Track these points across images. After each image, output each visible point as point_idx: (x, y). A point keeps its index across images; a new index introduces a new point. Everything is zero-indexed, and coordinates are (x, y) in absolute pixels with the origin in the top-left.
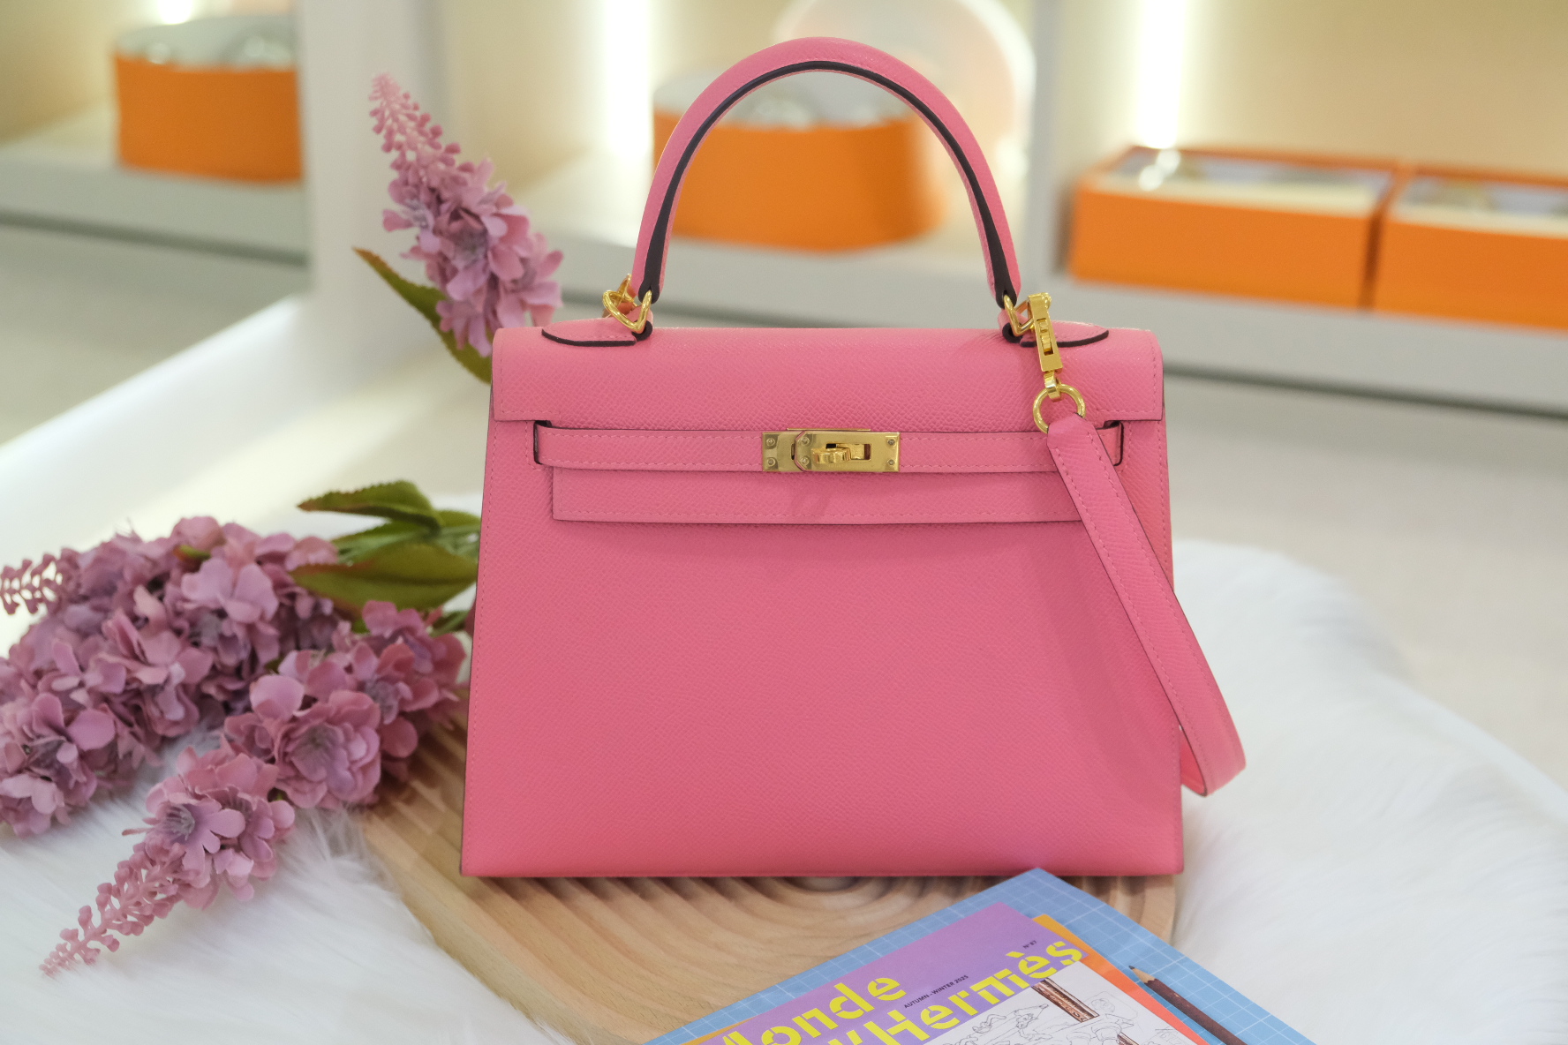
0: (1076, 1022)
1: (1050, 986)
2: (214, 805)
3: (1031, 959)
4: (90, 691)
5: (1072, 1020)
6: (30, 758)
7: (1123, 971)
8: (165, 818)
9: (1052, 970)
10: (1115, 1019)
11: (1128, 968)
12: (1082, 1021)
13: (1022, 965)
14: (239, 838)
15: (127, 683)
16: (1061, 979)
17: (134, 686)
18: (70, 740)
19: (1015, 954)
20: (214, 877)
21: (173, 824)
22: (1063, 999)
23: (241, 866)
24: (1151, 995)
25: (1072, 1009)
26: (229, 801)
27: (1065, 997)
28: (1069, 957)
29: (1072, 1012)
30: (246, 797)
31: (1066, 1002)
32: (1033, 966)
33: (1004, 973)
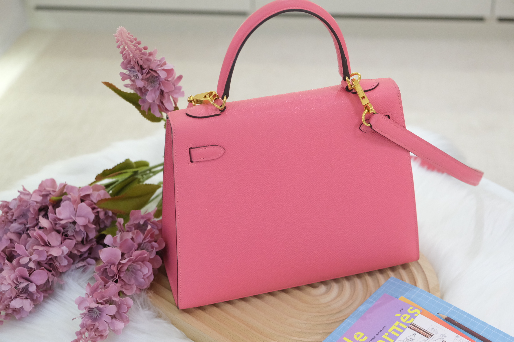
0: (427, 339)
1: (414, 326)
3: (404, 315)
4: (34, 262)
5: (426, 338)
6: (18, 291)
7: (436, 315)
9: (412, 319)
10: (439, 335)
11: (437, 314)
12: (429, 338)
13: (402, 319)
14: (115, 314)
16: (417, 322)
17: (50, 257)
18: (32, 282)
19: (398, 315)
22: (420, 330)
24: (448, 323)
25: (424, 334)
27: (420, 329)
28: (416, 313)
29: (425, 335)
31: (421, 331)
32: (405, 318)
33: (397, 323)
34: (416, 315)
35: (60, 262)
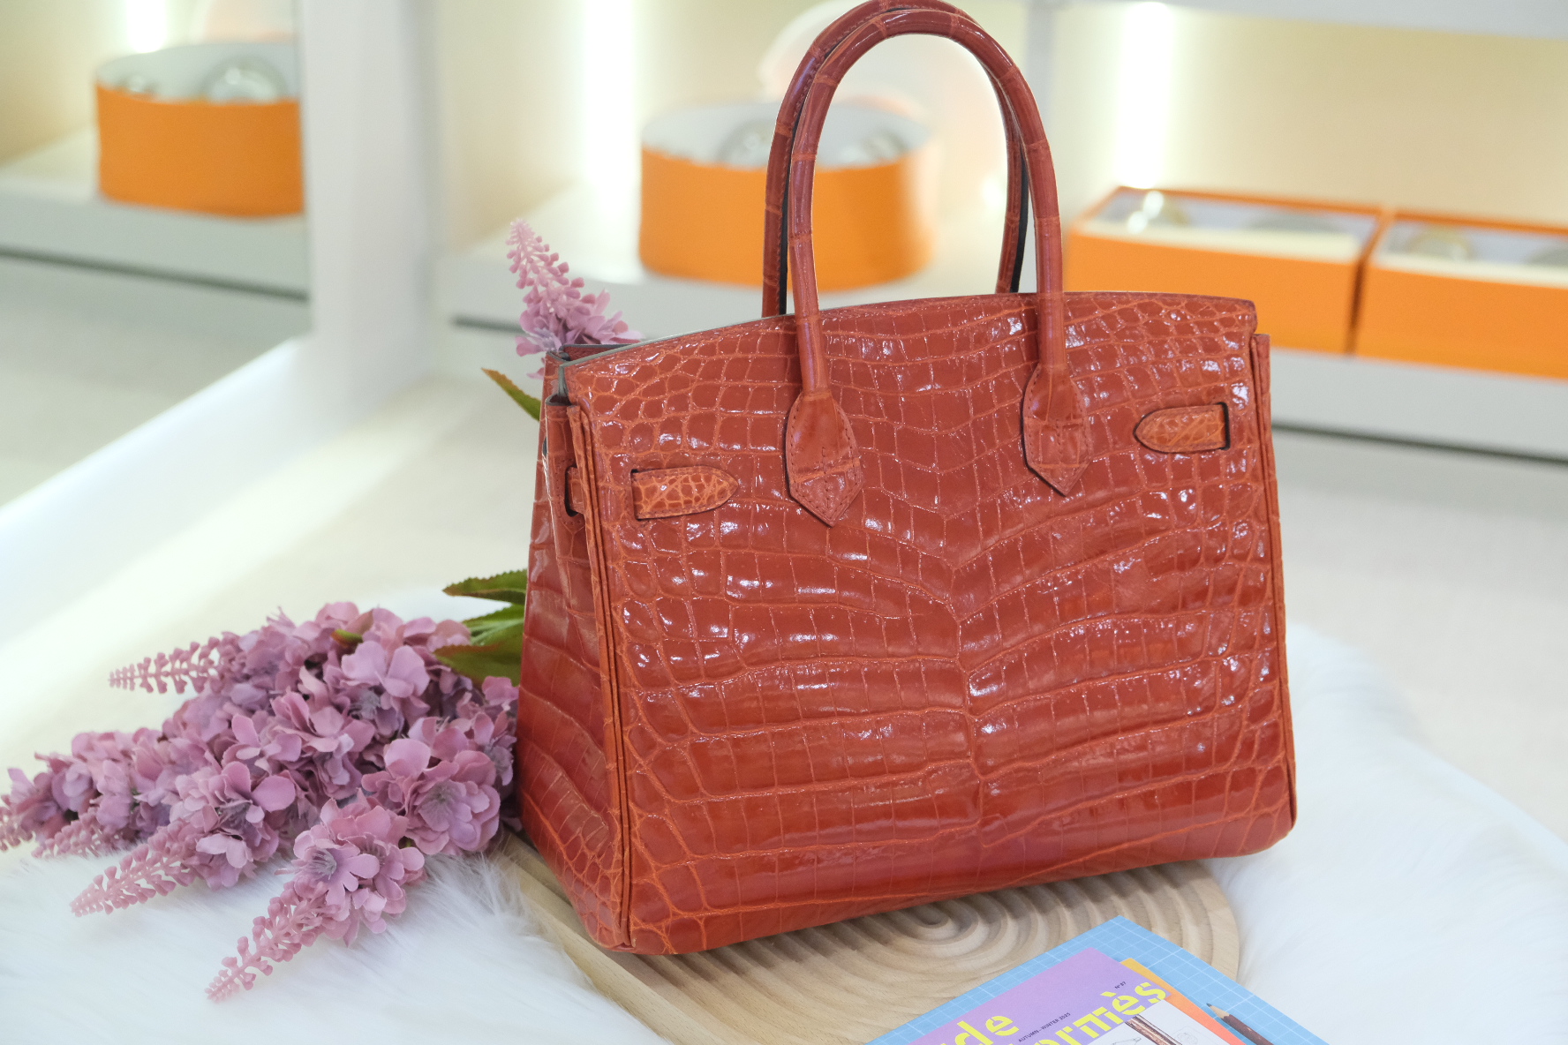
1: (1142, 1022)
2: (354, 849)
3: (1124, 998)
4: (270, 760)
6: (221, 820)
7: (1201, 1008)
8: (311, 861)
9: (1143, 1007)
11: (1205, 1005)
13: (1116, 1003)
14: (374, 879)
15: (303, 752)
16: (1148, 1015)
17: (309, 754)
18: (255, 803)
19: (1108, 994)
20: (352, 911)
21: (318, 866)
22: (1151, 1032)
23: (376, 903)
26: (366, 847)
27: (1154, 1031)
28: (1155, 996)
30: (381, 843)
31: (1156, 1035)
32: (1125, 1004)
33: (1101, 1010)
34: (1151, 1001)
35: (332, 775)
